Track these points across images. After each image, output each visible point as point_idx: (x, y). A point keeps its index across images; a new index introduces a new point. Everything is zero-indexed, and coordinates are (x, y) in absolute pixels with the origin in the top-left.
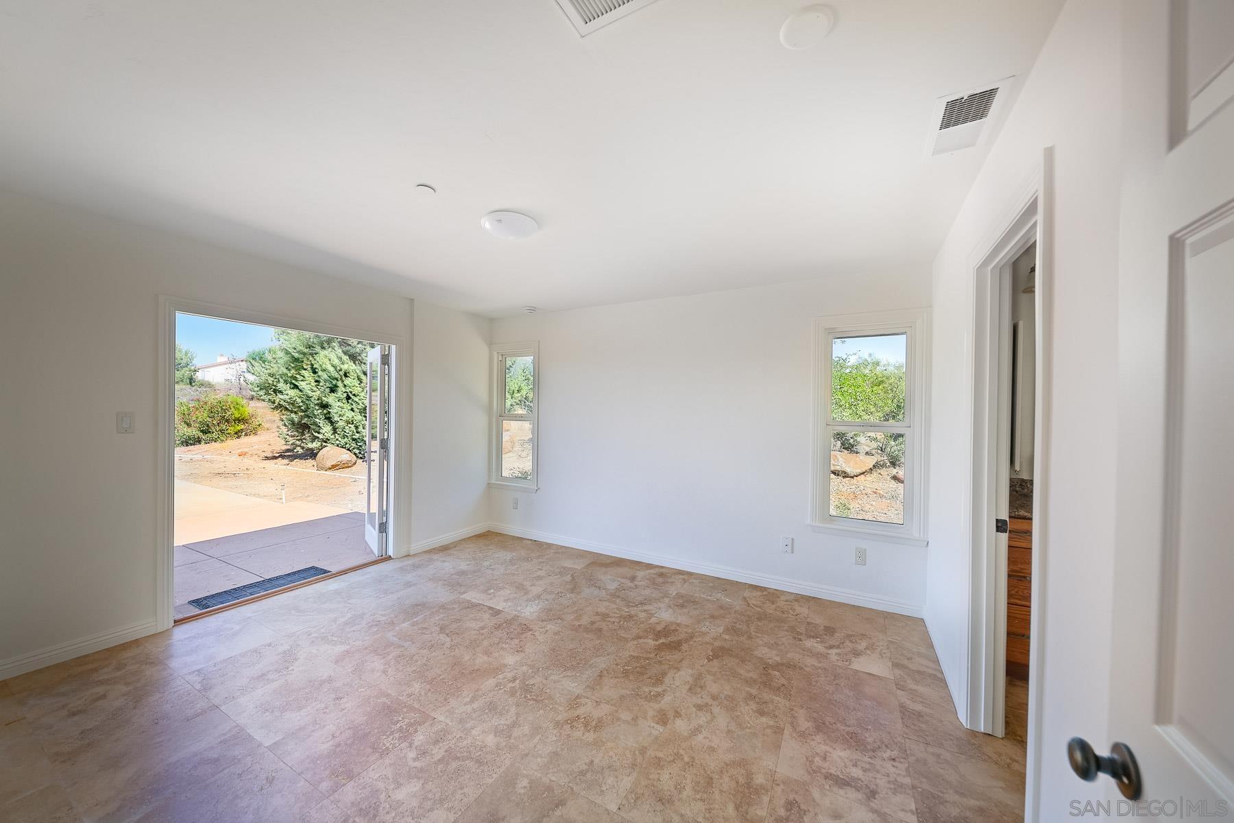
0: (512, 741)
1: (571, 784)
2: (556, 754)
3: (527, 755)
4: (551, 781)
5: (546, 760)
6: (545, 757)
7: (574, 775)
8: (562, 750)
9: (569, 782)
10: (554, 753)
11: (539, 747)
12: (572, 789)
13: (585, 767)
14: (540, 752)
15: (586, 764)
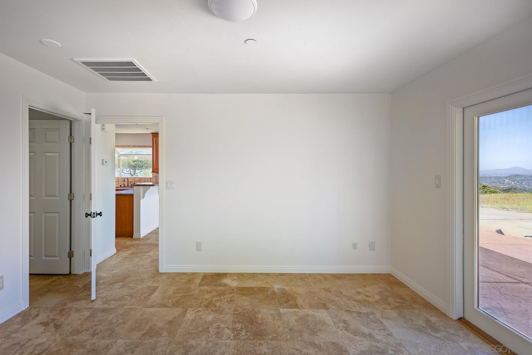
0: (181, 346)
1: (142, 341)
2: (154, 349)
3: (169, 344)
4: (152, 339)
5: (158, 345)
6: (159, 346)
7: (141, 345)
8: (151, 352)
9: (143, 341)
10: (155, 349)
11: (165, 349)
12: (140, 340)
13: (136, 349)
14: (163, 347)
15: (136, 351)
